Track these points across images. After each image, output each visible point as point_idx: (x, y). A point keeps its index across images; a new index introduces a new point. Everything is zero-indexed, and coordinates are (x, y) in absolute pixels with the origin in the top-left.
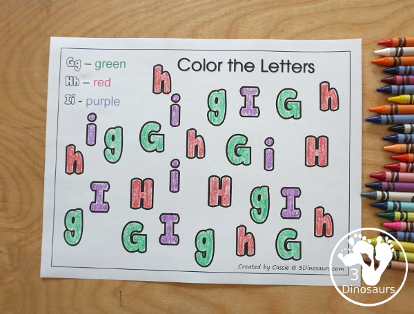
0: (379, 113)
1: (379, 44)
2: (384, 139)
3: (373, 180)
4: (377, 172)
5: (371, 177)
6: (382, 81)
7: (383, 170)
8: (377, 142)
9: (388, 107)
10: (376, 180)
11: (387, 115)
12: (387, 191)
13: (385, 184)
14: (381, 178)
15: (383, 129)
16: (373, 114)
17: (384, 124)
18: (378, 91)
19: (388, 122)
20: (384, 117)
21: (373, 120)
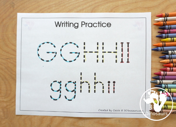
0: (158, 46)
1: (157, 16)
2: (160, 58)
3: (156, 75)
4: (157, 72)
5: (155, 74)
6: (159, 32)
7: (160, 71)
8: (157, 59)
9: (161, 44)
10: (157, 75)
11: (161, 47)
12: (162, 80)
13: (161, 77)
14: (159, 75)
15: (159, 54)
16: (155, 47)
17: (159, 51)
18: (157, 37)
19: (161, 50)
20: (160, 48)
21: (155, 49)
